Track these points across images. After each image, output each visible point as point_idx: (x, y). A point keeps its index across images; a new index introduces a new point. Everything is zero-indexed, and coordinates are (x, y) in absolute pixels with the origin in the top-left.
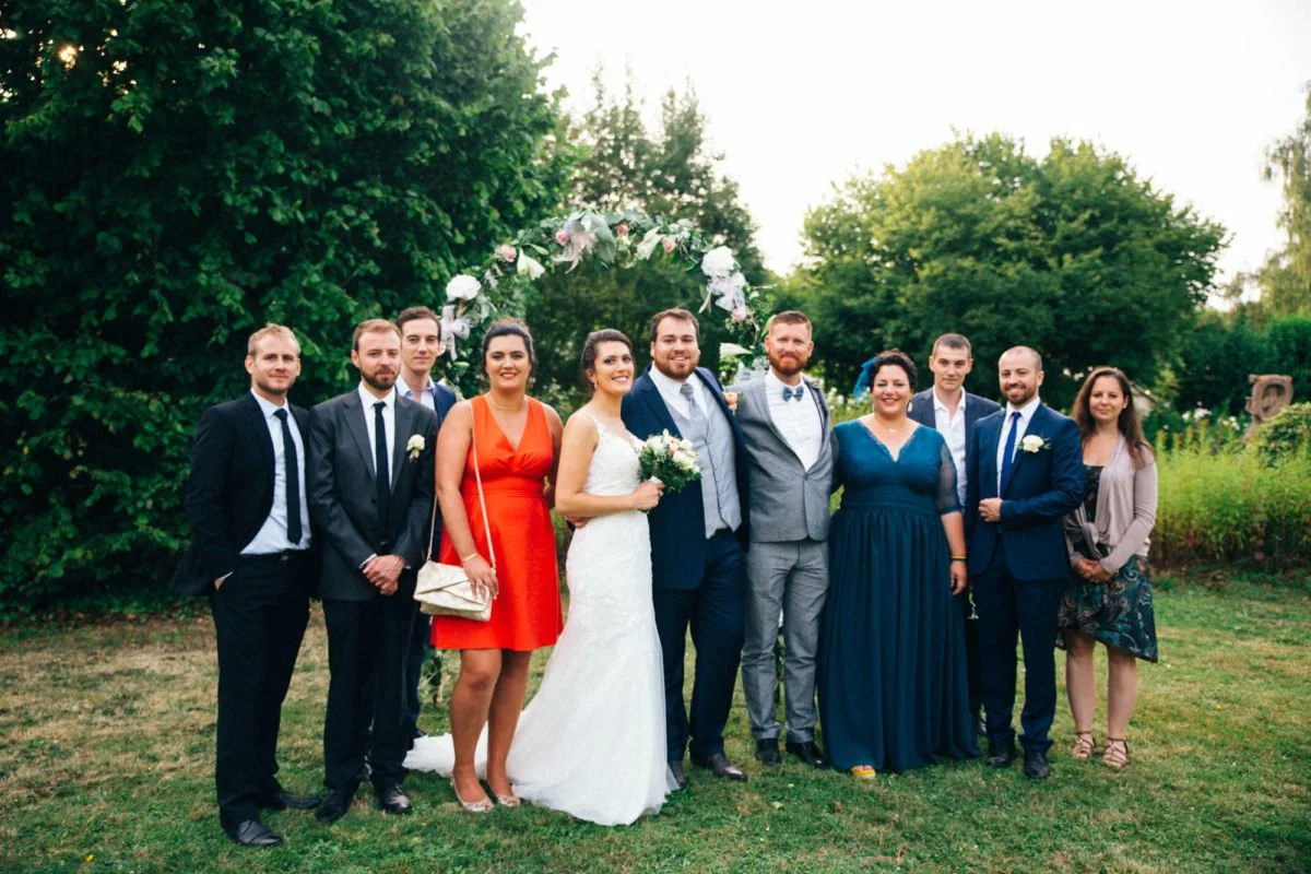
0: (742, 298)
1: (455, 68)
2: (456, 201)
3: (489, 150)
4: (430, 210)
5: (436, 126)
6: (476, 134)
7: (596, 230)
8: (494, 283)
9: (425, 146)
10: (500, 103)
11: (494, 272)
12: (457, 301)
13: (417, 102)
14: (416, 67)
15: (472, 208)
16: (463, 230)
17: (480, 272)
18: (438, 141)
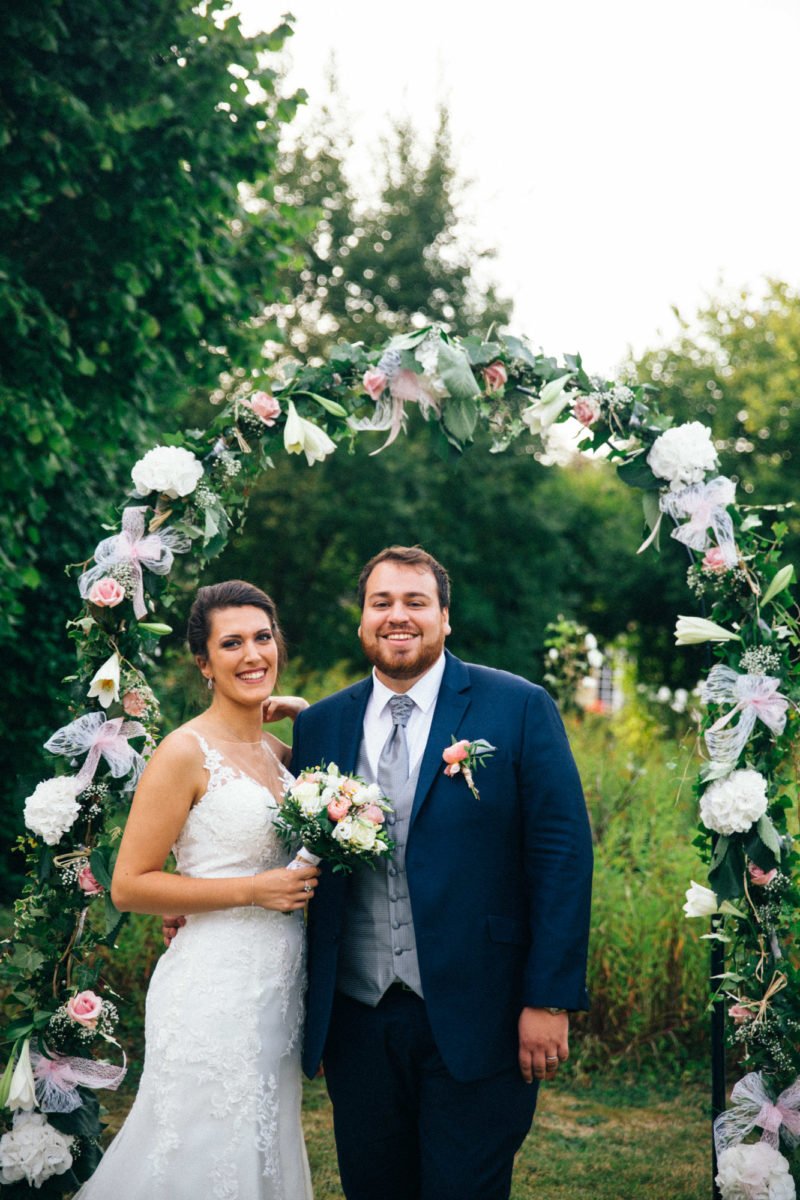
0: (729, 527)
1: (96, 37)
2: (78, 295)
3: (153, 203)
4: (31, 309)
5: (58, 148)
6: (129, 170)
7: (447, 374)
8: (233, 467)
9: (32, 183)
10: (180, 113)
11: (233, 445)
12: (152, 499)
13: (28, 95)
14: (29, 27)
15: (108, 311)
16: (91, 354)
17: (201, 442)
18: (60, 176)
